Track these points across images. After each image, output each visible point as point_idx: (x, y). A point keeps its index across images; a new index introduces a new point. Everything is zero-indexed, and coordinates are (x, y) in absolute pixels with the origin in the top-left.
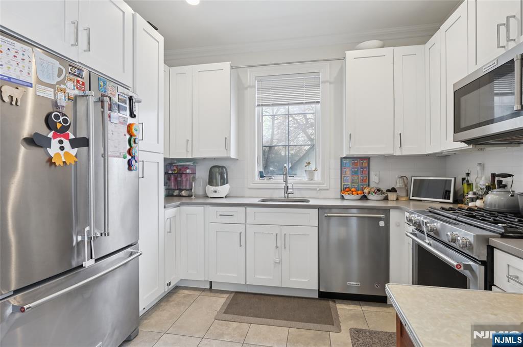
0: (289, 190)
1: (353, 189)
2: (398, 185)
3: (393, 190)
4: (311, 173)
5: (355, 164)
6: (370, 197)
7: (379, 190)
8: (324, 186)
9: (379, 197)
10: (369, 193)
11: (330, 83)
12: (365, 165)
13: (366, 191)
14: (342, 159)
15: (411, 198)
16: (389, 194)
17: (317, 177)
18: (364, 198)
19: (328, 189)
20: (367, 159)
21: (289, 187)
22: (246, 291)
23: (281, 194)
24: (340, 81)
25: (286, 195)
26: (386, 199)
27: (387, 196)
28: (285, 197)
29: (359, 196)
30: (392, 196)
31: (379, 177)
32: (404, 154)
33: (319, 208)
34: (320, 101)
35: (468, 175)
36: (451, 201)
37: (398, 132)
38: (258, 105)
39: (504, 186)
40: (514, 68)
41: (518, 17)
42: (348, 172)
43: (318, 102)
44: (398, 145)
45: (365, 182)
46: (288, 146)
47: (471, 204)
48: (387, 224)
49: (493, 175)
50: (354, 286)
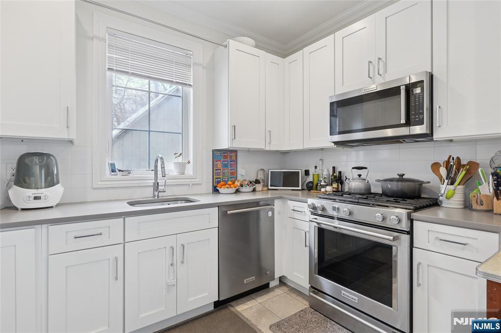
0: (160, 188)
2: (261, 177)
3: (257, 182)
4: (183, 166)
5: (225, 157)
6: (243, 189)
7: (251, 183)
8: (197, 181)
9: (250, 189)
10: (242, 186)
11: (203, 67)
12: (234, 158)
13: (237, 183)
14: (214, 151)
15: (270, 188)
16: (257, 185)
17: (189, 170)
18: (237, 191)
19: (200, 184)
20: (235, 152)
21: (159, 184)
23: (148, 193)
24: (212, 69)
25: (156, 194)
26: (254, 190)
27: (255, 188)
28: (154, 196)
29: (234, 190)
30: (259, 187)
31: (246, 170)
32: (272, 149)
33: (219, 206)
34: (192, 84)
35: (316, 167)
36: (300, 188)
37: (268, 129)
38: (109, 69)
39: (360, 176)
40: (400, 94)
41: (384, 59)
42: (219, 165)
43: (190, 85)
44: (268, 141)
45: (234, 174)
46: (149, 131)
47: (323, 190)
48: (273, 214)
49: (334, 168)
50: (250, 281)
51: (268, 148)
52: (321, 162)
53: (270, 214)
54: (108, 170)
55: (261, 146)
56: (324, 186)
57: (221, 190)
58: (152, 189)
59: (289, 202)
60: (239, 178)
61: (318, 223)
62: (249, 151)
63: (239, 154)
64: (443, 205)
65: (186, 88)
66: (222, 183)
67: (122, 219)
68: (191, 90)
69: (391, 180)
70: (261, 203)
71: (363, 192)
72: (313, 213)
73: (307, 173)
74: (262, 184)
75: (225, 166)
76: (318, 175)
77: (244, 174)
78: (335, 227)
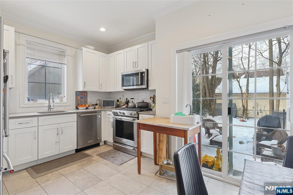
0: (51, 107)
1: (83, 105)
2: (98, 102)
3: (96, 105)
4: (62, 98)
5: (82, 94)
6: (90, 108)
7: (93, 105)
8: (68, 104)
9: (93, 107)
10: (89, 106)
11: (71, 57)
12: (86, 95)
13: (87, 105)
14: (76, 92)
15: (102, 107)
16: (96, 106)
17: (65, 100)
18: (87, 108)
19: (70, 106)
20: (86, 92)
21: (51, 106)
22: (36, 164)
23: (46, 110)
24: (75, 58)
25: (49, 110)
26: (95, 108)
28: (48, 111)
29: (85, 108)
30: (97, 107)
31: (91, 100)
32: (102, 91)
33: (77, 113)
34: (66, 63)
35: (120, 98)
36: (115, 107)
37: (100, 83)
38: (27, 57)
39: (132, 101)
40: (139, 75)
41: (137, 62)
42: (79, 98)
43: (65, 64)
44: (100, 88)
45: (86, 102)
46: (46, 83)
47: (122, 107)
48: (101, 116)
49: (127, 99)
50: (91, 142)
51: (100, 91)
52: (122, 96)
53: (99, 116)
54: (26, 100)
55: (97, 90)
56: (123, 106)
57: (79, 108)
58: (47, 108)
59: (107, 112)
60: (88, 103)
61: (116, 118)
62: (93, 92)
63: (88, 93)
64: (153, 110)
65: (63, 65)
66: (80, 105)
67: (37, 118)
68: (66, 66)
69: (139, 103)
70: (98, 112)
71: (133, 107)
72: (115, 115)
73: (118, 101)
74: (98, 105)
75: (82, 98)
76: (121, 101)
77: (90, 101)
78: (120, 119)
